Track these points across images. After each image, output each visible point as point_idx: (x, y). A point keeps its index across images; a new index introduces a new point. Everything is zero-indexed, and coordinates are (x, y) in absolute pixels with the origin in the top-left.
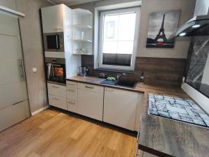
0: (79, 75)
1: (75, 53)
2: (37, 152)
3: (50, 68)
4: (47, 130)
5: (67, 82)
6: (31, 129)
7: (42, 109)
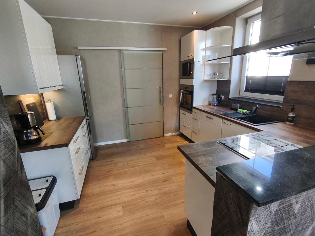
0: (210, 104)
1: (206, 78)
2: (156, 158)
3: (181, 94)
4: (169, 148)
5: (193, 110)
6: (159, 144)
7: (174, 134)
